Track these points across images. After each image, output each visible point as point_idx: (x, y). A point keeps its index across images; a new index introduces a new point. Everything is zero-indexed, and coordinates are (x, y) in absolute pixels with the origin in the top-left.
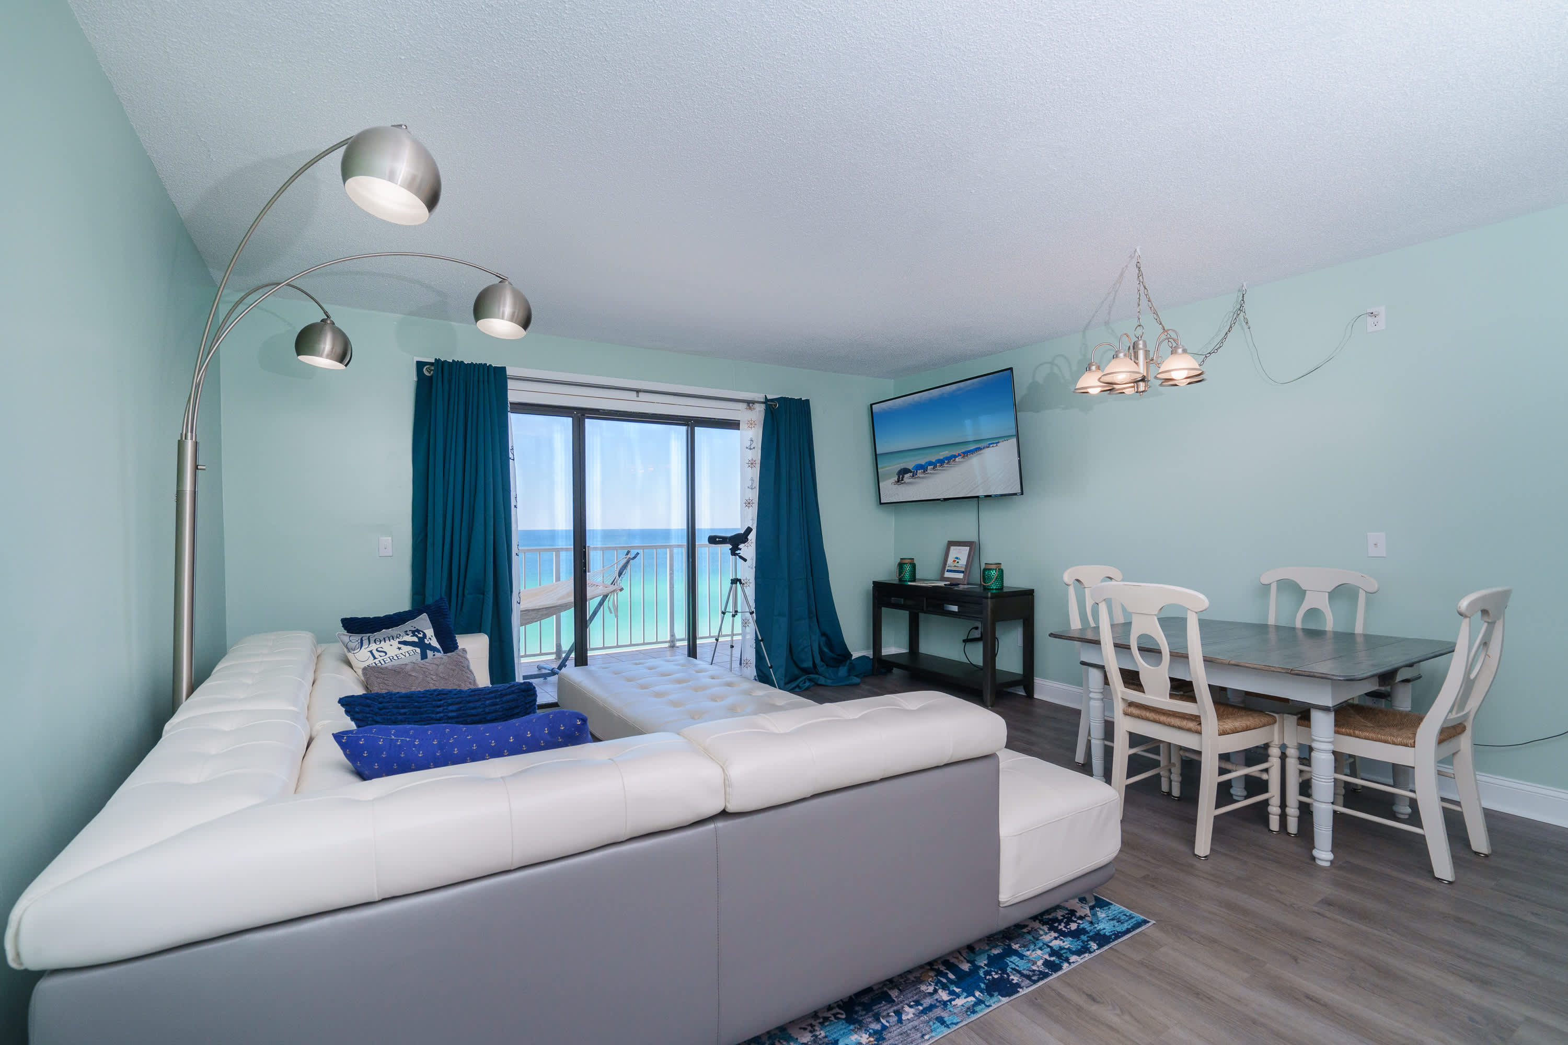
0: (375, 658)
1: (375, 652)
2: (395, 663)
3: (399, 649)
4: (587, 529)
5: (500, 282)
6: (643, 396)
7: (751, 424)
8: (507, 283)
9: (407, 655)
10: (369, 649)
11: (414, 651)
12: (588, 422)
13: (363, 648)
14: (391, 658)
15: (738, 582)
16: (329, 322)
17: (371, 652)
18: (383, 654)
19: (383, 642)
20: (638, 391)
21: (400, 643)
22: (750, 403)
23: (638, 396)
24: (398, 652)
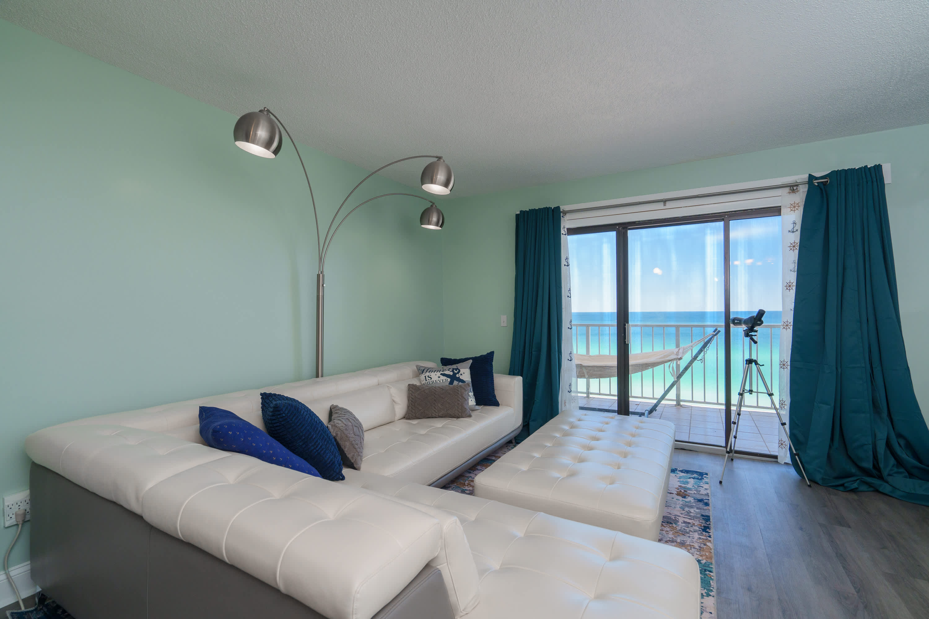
0: (426, 380)
1: (427, 377)
2: (434, 385)
3: (439, 377)
4: (630, 311)
5: (437, 160)
6: (669, 205)
7: (793, 207)
8: (442, 161)
9: (441, 381)
10: (425, 375)
11: (446, 380)
12: (629, 232)
13: (423, 374)
14: (433, 381)
15: (753, 363)
16: (434, 206)
17: (425, 376)
18: (430, 379)
19: (433, 373)
20: (665, 201)
21: (441, 374)
22: (793, 188)
23: (665, 205)
24: (438, 379)
